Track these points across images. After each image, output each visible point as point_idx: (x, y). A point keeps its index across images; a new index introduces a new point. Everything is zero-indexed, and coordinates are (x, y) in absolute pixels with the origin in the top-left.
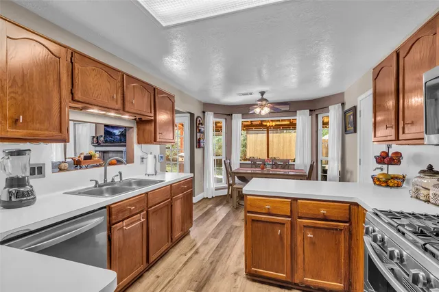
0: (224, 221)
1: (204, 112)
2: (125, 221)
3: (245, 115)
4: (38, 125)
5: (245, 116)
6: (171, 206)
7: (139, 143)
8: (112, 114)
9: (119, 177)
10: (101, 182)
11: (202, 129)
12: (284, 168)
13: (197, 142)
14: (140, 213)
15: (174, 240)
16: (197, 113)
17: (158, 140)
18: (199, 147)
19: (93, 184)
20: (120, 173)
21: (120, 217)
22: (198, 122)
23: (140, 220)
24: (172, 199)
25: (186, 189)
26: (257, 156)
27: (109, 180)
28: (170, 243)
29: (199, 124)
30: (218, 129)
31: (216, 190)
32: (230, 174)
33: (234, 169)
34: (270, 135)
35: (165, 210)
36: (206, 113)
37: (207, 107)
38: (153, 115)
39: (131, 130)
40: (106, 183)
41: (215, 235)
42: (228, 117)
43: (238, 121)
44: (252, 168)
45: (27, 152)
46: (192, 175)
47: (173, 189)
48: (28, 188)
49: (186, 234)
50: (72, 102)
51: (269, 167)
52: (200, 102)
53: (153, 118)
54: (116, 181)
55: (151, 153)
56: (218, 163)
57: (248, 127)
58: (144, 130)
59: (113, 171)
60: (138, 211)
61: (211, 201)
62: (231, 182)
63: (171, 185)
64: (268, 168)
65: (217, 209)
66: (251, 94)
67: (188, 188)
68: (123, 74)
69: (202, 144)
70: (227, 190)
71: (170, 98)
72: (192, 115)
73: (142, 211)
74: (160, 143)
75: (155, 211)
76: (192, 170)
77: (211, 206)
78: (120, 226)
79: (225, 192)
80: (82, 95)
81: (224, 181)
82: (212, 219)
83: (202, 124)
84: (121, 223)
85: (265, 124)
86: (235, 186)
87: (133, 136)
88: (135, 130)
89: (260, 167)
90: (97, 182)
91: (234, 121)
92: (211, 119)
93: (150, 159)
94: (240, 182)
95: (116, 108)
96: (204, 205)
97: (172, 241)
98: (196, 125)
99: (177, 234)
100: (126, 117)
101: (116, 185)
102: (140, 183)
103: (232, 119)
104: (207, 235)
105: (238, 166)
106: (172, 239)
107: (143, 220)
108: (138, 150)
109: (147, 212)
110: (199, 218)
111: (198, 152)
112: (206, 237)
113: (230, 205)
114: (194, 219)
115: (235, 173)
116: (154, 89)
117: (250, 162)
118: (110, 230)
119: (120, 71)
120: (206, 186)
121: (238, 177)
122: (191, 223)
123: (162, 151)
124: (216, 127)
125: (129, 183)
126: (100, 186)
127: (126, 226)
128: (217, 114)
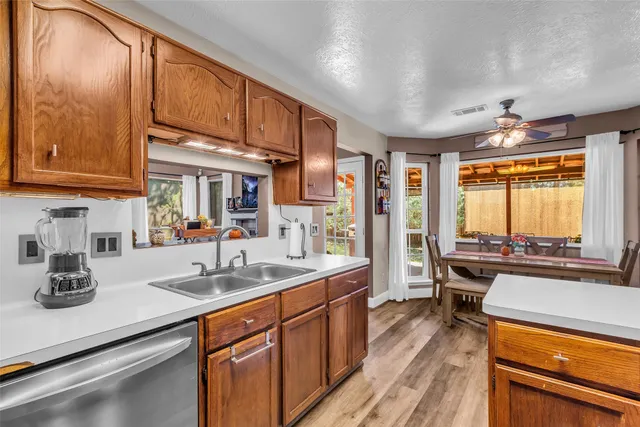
0: (428, 351)
1: (389, 153)
2: (235, 346)
3: (465, 154)
4: (89, 164)
5: (466, 156)
6: (327, 317)
7: (276, 203)
8: (228, 150)
9: (241, 258)
10: (211, 267)
11: (386, 182)
12: (554, 254)
13: (377, 205)
14: (265, 330)
15: (332, 382)
16: (378, 154)
17: (307, 196)
18: (381, 211)
19: (198, 270)
20: (243, 253)
21: (226, 338)
22: (378, 169)
23: (265, 343)
24: (328, 305)
25: (356, 287)
26: (486, 230)
27: (225, 264)
28: (324, 388)
29: (381, 173)
30: (413, 184)
31: (410, 287)
32: (437, 261)
33: (443, 254)
34: (514, 192)
35: (315, 325)
36: (393, 154)
37: (394, 143)
38: (297, 153)
39: (264, 180)
40: (218, 270)
41: (411, 380)
42: (432, 161)
43: (452, 166)
44: (480, 251)
45: (81, 212)
46: (367, 261)
47: (331, 286)
48: (83, 273)
49: (355, 369)
50: (153, 125)
51: (519, 251)
52: (382, 135)
53: (297, 158)
54: (236, 266)
55: (296, 220)
56: (415, 241)
57: (469, 179)
58: (284, 181)
59: (231, 249)
60: (261, 327)
61: (403, 306)
62: (439, 275)
63: (327, 279)
64: (519, 254)
65: (415, 323)
66: (481, 109)
67: (360, 285)
68: (244, 79)
69: (385, 208)
70: (431, 289)
71: (330, 125)
72: (368, 157)
73: (270, 327)
74: (311, 203)
75: (295, 328)
76: (369, 253)
77: (401, 316)
78: (224, 355)
79: (428, 293)
80: (170, 112)
81: (426, 272)
82: (404, 343)
83: (385, 173)
84: (228, 349)
85: (502, 171)
86: (447, 285)
87: (268, 189)
88: (270, 180)
89: (498, 252)
90: (203, 267)
91: (443, 167)
92: (401, 164)
93: (294, 231)
94: (458, 277)
95: (232, 138)
96: (389, 315)
97: (328, 383)
98: (376, 176)
99: (338, 370)
100: (253, 156)
101: (234, 274)
102: (276, 272)
103: (440, 163)
104: (396, 378)
105: (453, 248)
106: (328, 379)
107: (270, 345)
108: (274, 215)
109: (281, 329)
110: (379, 339)
111: (378, 221)
112: (392, 382)
113: (439, 318)
114: (370, 340)
115: (447, 260)
116: (300, 107)
117: (476, 241)
118: (204, 362)
119: (239, 74)
120: (393, 280)
121: (455, 269)
122: (365, 348)
123: (317, 218)
124: (411, 181)
125: (258, 272)
126: (209, 274)
127: (237, 356)
128: (412, 156)
